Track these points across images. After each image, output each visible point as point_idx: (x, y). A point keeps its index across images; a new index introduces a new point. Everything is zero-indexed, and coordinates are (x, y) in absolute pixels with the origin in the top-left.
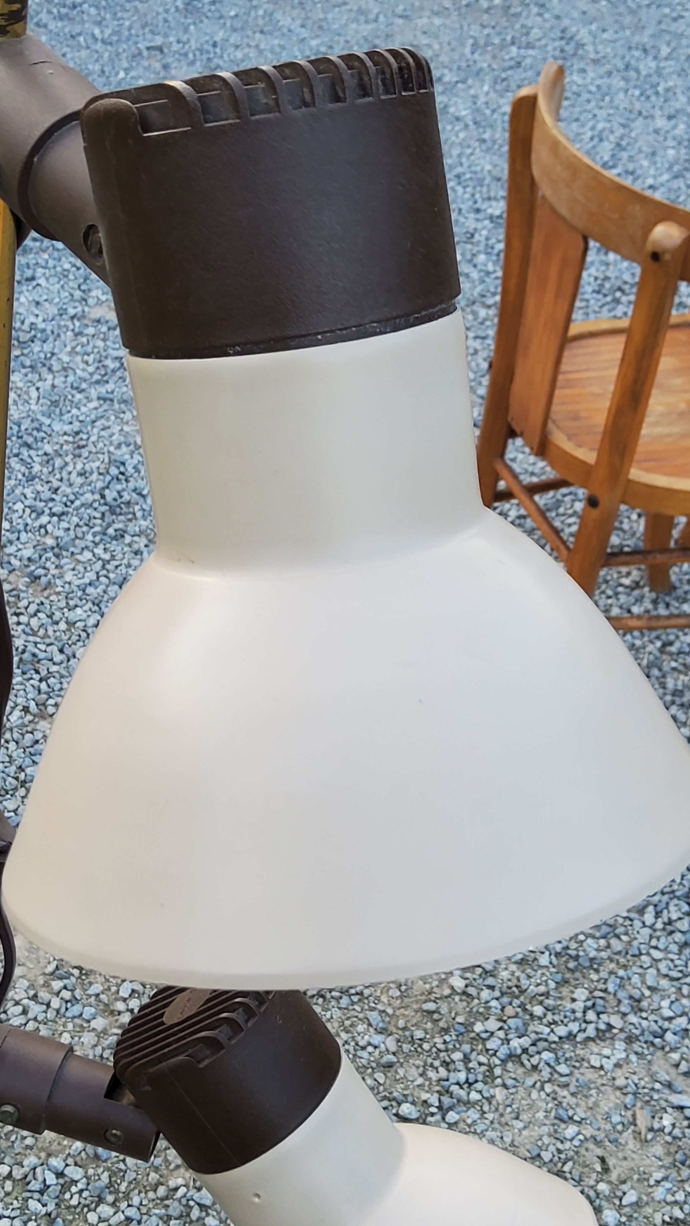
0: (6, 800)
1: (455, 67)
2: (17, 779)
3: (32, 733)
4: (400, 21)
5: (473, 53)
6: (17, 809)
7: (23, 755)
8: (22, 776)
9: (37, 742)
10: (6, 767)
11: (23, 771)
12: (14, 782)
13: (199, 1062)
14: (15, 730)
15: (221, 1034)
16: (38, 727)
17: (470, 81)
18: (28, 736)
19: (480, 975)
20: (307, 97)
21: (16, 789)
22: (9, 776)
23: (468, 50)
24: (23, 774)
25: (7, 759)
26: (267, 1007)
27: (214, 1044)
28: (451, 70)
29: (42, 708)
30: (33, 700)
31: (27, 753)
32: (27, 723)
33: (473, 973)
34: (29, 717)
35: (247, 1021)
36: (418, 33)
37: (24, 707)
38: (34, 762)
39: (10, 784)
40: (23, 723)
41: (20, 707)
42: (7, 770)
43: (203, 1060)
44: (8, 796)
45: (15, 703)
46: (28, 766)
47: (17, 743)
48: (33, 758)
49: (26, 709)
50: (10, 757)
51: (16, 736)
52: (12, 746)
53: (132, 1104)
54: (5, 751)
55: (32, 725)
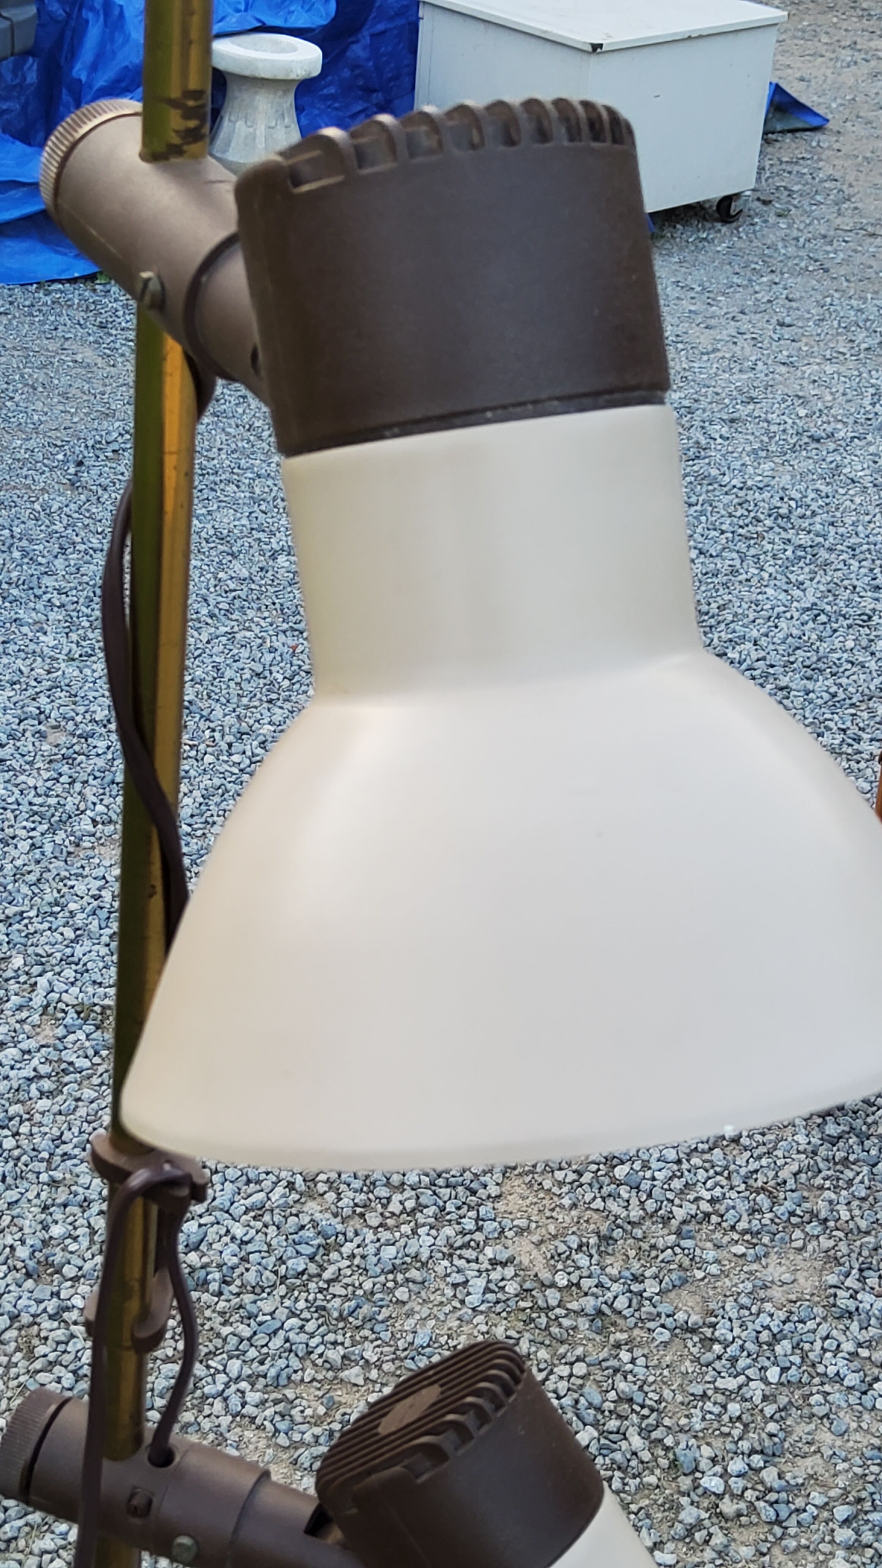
0: (261, 1300)
1: (851, 420)
2: (276, 1273)
3: (297, 1215)
4: (784, 369)
5: (873, 404)
6: (274, 1312)
7: (285, 1244)
8: (282, 1270)
9: (303, 1227)
10: (263, 1258)
11: (284, 1263)
12: (273, 1277)
13: (417, 1477)
14: (276, 1211)
15: (446, 1441)
16: (305, 1209)
17: (869, 438)
18: (292, 1220)
19: (872, 1559)
20: (476, 138)
21: (274, 1286)
22: (266, 1269)
23: (867, 402)
24: (284, 1267)
25: (265, 1248)
26: (506, 1412)
27: (436, 1454)
28: (845, 424)
29: (311, 1185)
30: (301, 1174)
31: (290, 1241)
32: (291, 1203)
33: (862, 1555)
34: (295, 1196)
35: (479, 1428)
36: (805, 383)
37: (289, 1183)
38: (298, 1252)
39: (267, 1279)
40: (286, 1202)
41: (284, 1183)
42: (264, 1261)
43: (422, 1474)
44: (265, 1295)
45: (277, 1177)
46: (290, 1258)
47: (278, 1228)
48: (297, 1247)
49: (291, 1186)
50: (269, 1245)
51: (277, 1218)
52: (272, 1231)
53: (338, 1543)
54: (264, 1238)
55: (298, 1206)
